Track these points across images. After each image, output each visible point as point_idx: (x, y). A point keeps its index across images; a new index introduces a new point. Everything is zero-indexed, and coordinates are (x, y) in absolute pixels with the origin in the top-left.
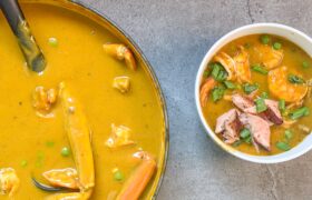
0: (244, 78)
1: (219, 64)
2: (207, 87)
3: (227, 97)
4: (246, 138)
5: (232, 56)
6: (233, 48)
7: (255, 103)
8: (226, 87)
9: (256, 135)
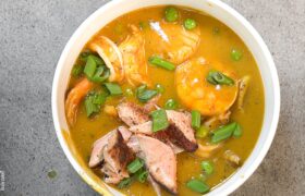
0: (137, 77)
1: (96, 55)
2: (76, 93)
3: (109, 109)
4: (138, 173)
5: (117, 43)
6: (120, 28)
7: (151, 118)
8: (108, 92)
9: (153, 169)
